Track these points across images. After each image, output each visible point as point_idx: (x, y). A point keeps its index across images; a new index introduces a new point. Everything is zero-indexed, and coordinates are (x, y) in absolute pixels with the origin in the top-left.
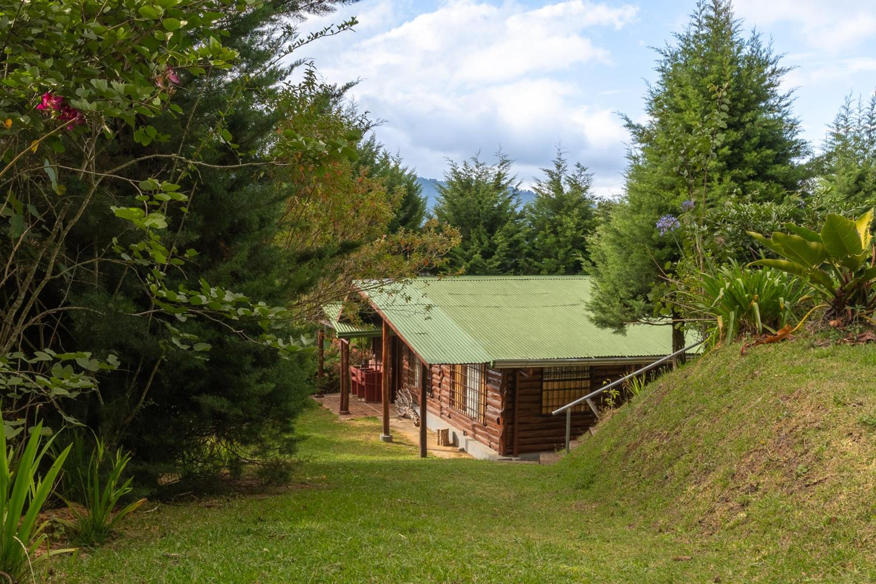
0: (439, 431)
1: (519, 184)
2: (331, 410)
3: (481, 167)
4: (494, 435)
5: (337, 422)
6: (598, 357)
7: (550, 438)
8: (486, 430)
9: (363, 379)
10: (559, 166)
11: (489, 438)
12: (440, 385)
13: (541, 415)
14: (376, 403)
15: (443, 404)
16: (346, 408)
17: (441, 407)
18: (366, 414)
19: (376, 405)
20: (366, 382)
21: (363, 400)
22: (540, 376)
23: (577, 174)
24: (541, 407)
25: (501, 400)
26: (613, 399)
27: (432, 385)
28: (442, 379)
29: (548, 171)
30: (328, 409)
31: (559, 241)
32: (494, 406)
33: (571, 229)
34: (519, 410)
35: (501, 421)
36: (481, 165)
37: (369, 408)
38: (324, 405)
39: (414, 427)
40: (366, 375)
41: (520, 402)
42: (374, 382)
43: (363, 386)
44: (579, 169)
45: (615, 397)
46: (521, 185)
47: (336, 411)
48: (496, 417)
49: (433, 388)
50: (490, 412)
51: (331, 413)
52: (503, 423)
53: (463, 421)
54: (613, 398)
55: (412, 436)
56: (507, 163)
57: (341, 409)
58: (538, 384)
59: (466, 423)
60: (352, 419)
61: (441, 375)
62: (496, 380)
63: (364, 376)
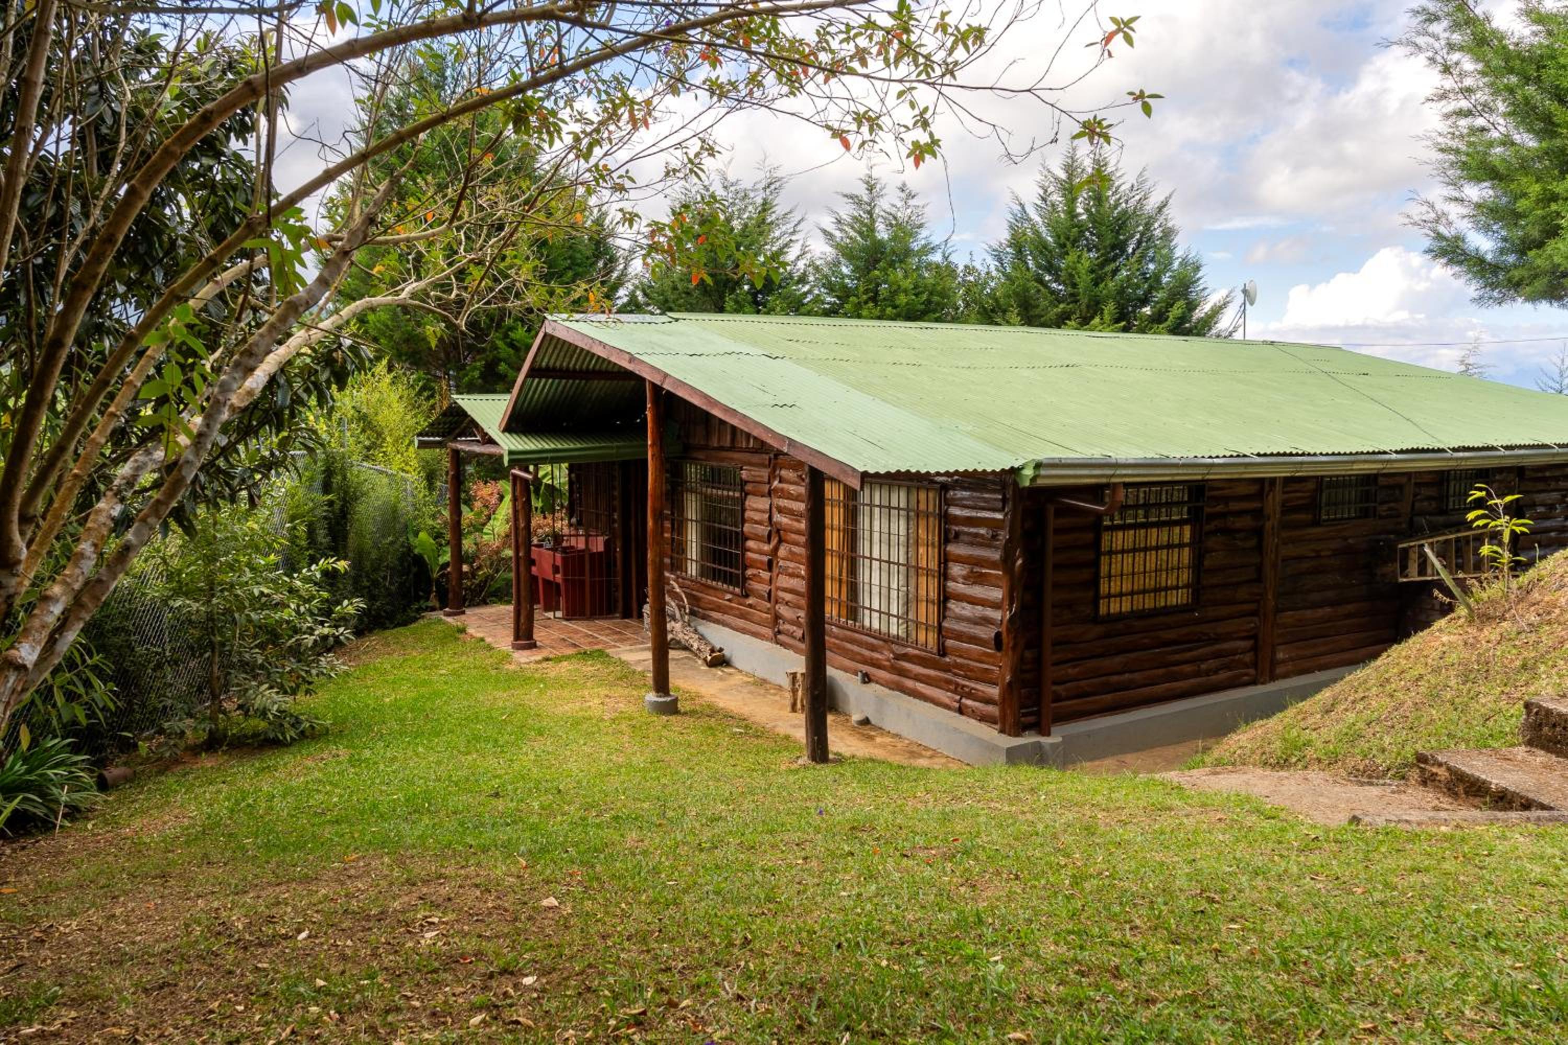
0: (794, 675)
1: (799, 222)
2: (489, 640)
3: (732, 189)
4: (977, 680)
5: (512, 667)
7: (1115, 678)
8: (946, 669)
9: (556, 570)
10: (871, 188)
11: (958, 689)
12: (769, 565)
13: (1096, 619)
14: (588, 619)
15: (783, 610)
16: (529, 635)
17: (777, 617)
18: (575, 646)
19: (591, 623)
20: (565, 574)
21: (559, 614)
23: (899, 204)
24: (1096, 598)
25: (1005, 583)
27: (745, 568)
28: (776, 549)
29: (851, 197)
30: (482, 640)
32: (979, 602)
34: (1054, 606)
35: (1009, 642)
36: (732, 185)
37: (577, 632)
38: (471, 631)
39: (705, 668)
40: (564, 560)
41: (1054, 587)
42: (582, 573)
43: (558, 585)
44: (903, 195)
46: (802, 224)
47: (503, 640)
48: (987, 633)
49: (749, 572)
50: (960, 619)
51: (490, 648)
52: (1014, 648)
53: (855, 648)
55: (712, 691)
56: (778, 184)
57: (517, 637)
58: (1089, 537)
59: (867, 653)
60: (547, 659)
61: (774, 541)
62: (982, 531)
63: (559, 563)
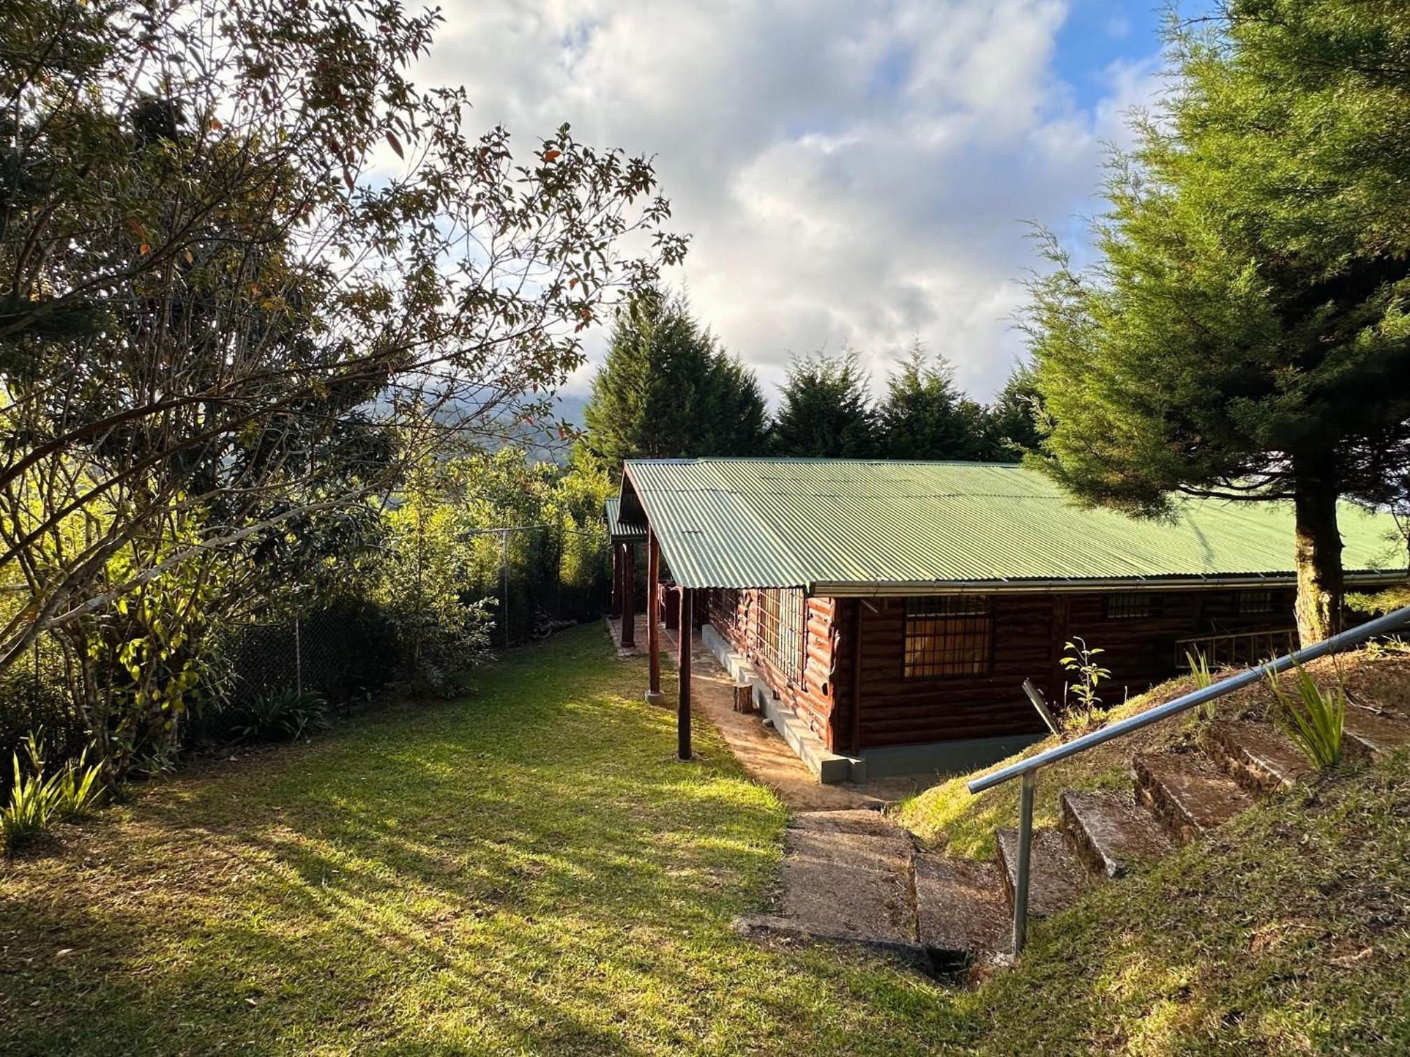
3: (827, 362)
4: (819, 710)
6: (1014, 579)
7: (916, 720)
11: (811, 714)
12: (746, 614)
13: (902, 679)
22: (901, 610)
23: (937, 367)
24: (902, 665)
25: (830, 651)
26: (1092, 688)
29: (904, 363)
31: (916, 440)
32: (819, 660)
33: (931, 425)
34: (864, 670)
35: (830, 689)
36: (827, 359)
41: (863, 656)
44: (940, 361)
45: (1096, 682)
47: (617, 639)
48: (821, 681)
50: (812, 669)
54: (1092, 684)
57: (624, 638)
58: (898, 624)
60: (633, 655)
62: (822, 615)
